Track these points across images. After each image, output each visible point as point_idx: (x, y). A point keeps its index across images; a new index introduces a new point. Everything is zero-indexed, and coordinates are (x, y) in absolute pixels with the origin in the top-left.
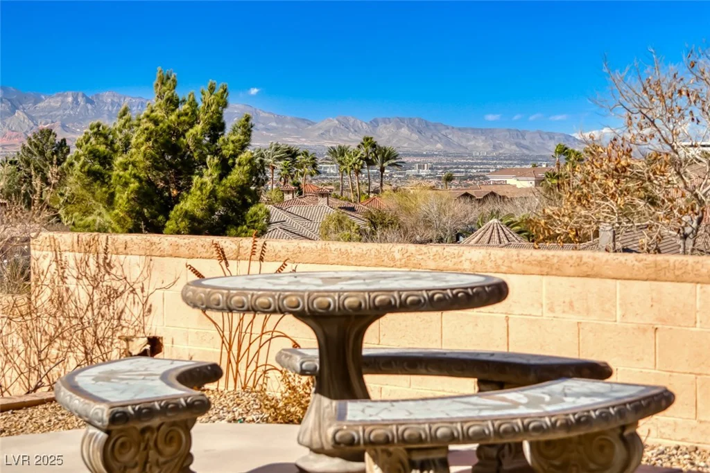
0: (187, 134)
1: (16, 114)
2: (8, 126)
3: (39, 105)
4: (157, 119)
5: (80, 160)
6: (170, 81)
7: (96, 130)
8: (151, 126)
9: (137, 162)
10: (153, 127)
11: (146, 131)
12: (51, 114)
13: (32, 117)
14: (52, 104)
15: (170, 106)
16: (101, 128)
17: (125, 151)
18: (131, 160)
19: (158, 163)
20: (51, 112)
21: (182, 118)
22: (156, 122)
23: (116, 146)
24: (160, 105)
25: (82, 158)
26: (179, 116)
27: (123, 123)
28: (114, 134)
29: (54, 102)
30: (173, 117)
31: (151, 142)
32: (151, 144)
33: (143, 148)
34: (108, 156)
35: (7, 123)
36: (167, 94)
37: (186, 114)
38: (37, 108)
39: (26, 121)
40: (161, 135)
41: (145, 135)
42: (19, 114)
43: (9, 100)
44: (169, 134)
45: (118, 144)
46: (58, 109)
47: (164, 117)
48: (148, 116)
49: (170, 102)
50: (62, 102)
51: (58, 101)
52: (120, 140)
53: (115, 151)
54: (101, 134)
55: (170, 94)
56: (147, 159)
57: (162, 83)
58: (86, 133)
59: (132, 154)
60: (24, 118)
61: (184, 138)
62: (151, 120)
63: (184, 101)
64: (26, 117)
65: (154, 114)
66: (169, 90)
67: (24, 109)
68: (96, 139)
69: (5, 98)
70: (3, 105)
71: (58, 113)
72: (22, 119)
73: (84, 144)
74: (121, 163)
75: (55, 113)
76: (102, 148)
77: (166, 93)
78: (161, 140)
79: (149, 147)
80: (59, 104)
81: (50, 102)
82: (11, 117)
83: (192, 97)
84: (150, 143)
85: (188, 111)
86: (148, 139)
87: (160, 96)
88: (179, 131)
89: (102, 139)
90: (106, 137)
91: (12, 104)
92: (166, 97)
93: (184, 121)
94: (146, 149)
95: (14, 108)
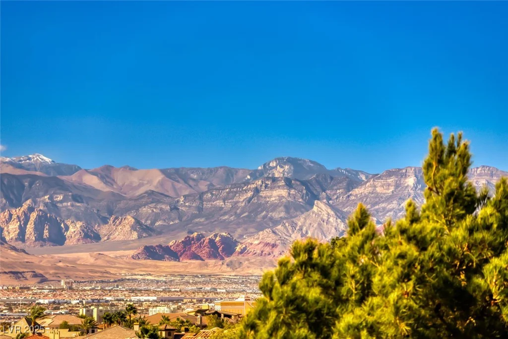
0: (487, 268)
1: (315, 209)
2: (301, 229)
3: (357, 191)
4: (424, 238)
5: (267, 318)
6: (456, 157)
7: (304, 257)
8: (412, 251)
9: (382, 324)
10: (416, 254)
11: (400, 262)
12: (377, 207)
13: (342, 212)
14: (379, 190)
15: (454, 209)
16: (315, 254)
17: (361, 301)
18: (371, 319)
19: (427, 328)
20: (377, 203)
21: (478, 236)
22: (422, 244)
23: (343, 291)
24: (434, 207)
25: (273, 315)
26: (471, 231)
27: (358, 243)
28: (341, 265)
29: (382, 186)
30: (460, 232)
31: (411, 283)
32: (410, 289)
33: (393, 296)
34: (325, 311)
35: (300, 224)
36: (450, 184)
37: (488, 227)
38: (352, 198)
39: (331, 219)
40: (432, 270)
41: (400, 269)
42: (320, 207)
43: (303, 183)
44: (449, 266)
45: (350, 286)
46: (389, 199)
47: (441, 231)
48: (403, 231)
49: (455, 201)
50: (397, 186)
51: (389, 185)
52: (353, 277)
53: (341, 301)
54: (314, 266)
55: (455, 185)
56: (402, 319)
57: (440, 162)
58: (283, 264)
59: (372, 309)
60: (328, 214)
61: (483, 276)
62: (409, 240)
63: (485, 197)
64: (332, 213)
65: (417, 227)
66: (453, 175)
67: (329, 199)
68: (307, 275)
69: (296, 180)
70: (293, 192)
71: (390, 206)
72: (325, 218)
73: (277, 285)
74: (349, 327)
75: (383, 205)
76: (314, 293)
77: (447, 182)
78: (431, 279)
79: (407, 294)
80: (392, 189)
81: (375, 187)
82: (306, 214)
83: (501, 189)
84: (410, 286)
85: (492, 220)
86: (405, 277)
87: (435, 188)
88: (471, 261)
89: (316, 276)
90: (325, 272)
91: (308, 189)
92: (446, 190)
93: (483, 241)
94: (400, 298)
95: (312, 198)
